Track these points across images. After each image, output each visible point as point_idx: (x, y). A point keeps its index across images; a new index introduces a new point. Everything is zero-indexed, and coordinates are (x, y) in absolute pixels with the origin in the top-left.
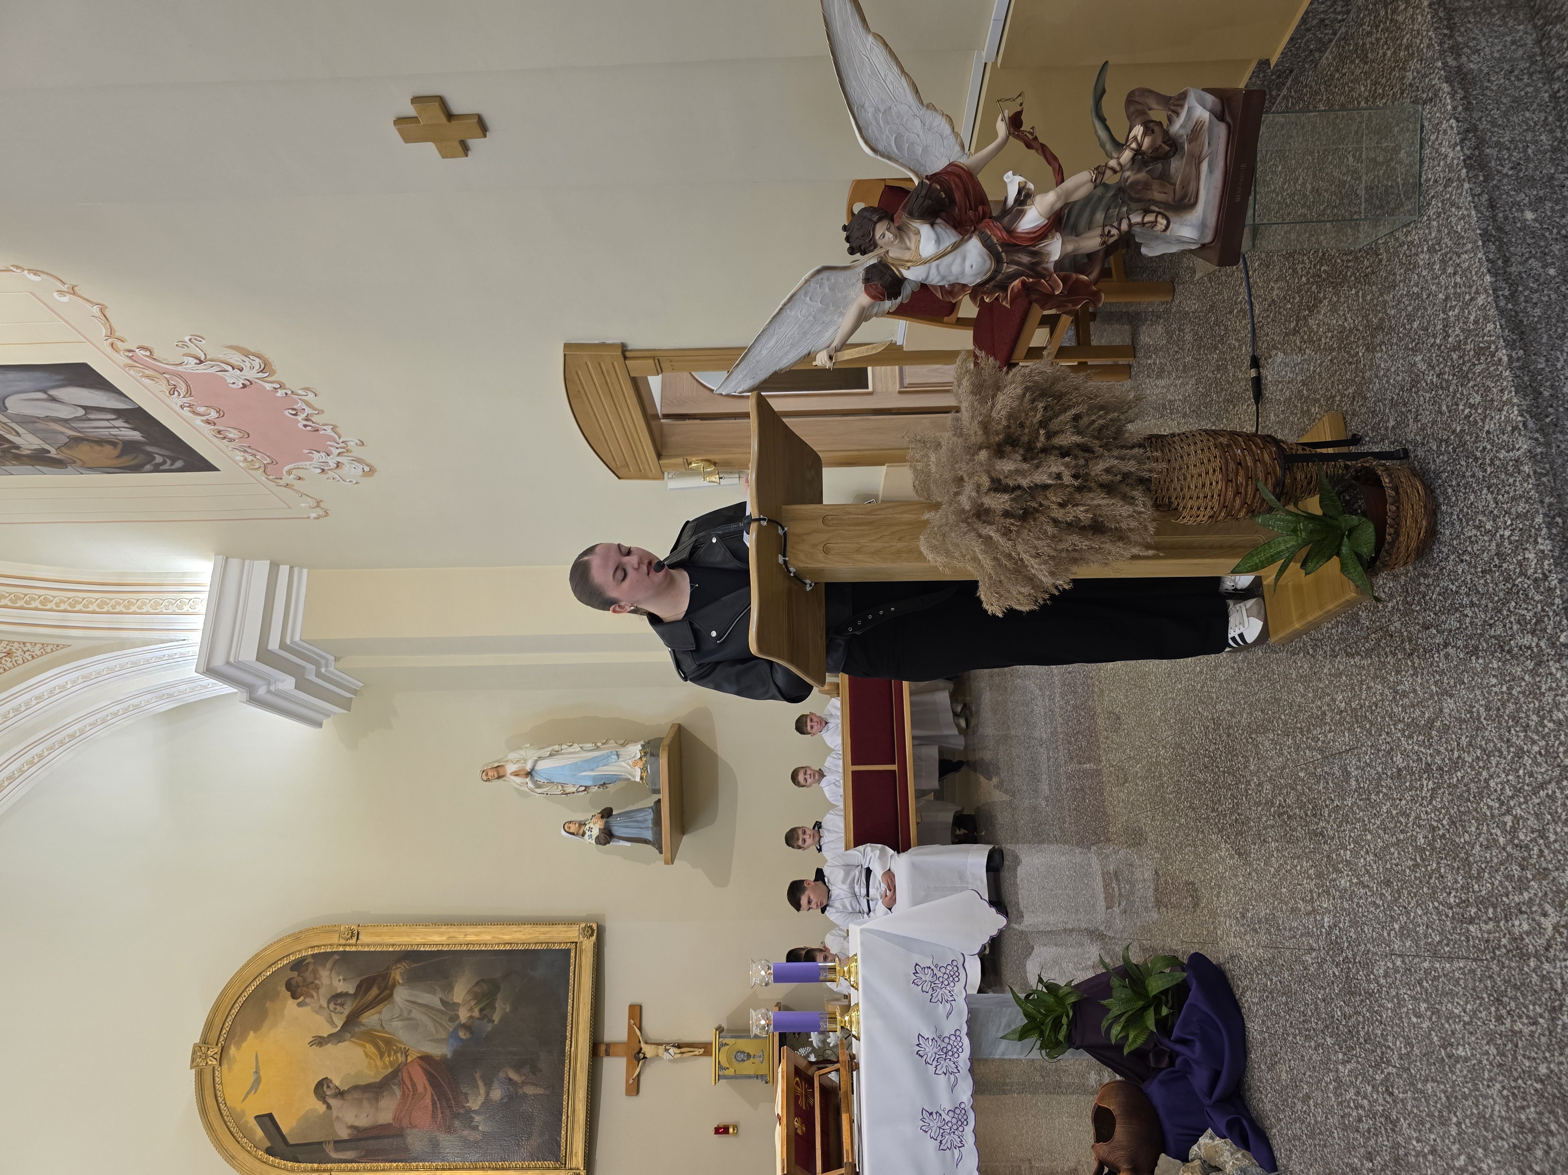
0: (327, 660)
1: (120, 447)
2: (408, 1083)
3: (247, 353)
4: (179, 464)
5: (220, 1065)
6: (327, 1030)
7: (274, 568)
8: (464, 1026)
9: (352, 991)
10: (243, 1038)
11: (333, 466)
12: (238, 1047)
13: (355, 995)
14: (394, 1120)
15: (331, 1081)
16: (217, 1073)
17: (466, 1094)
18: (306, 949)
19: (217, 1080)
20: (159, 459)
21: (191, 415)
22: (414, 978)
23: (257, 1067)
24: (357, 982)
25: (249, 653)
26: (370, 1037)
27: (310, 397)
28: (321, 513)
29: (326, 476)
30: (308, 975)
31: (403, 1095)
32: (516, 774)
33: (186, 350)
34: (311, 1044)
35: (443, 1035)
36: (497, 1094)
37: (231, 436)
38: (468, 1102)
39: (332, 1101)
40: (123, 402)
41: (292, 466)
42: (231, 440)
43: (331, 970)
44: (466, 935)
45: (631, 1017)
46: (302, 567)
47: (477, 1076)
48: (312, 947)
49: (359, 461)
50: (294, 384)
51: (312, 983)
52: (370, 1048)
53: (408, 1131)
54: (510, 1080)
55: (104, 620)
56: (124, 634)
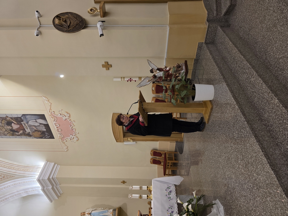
0: (58, 184)
1: (41, 132)
3: (68, 113)
4: (49, 137)
7: (55, 164)
11: (73, 138)
20: (46, 135)
21: (55, 126)
25: (46, 178)
27: (74, 123)
28: (67, 150)
29: (71, 141)
32: (88, 214)
33: (59, 112)
37: (59, 131)
40: (46, 122)
41: (66, 138)
42: (59, 132)
46: (59, 165)
49: (77, 137)
50: (72, 120)
55: (22, 172)
56: (25, 175)
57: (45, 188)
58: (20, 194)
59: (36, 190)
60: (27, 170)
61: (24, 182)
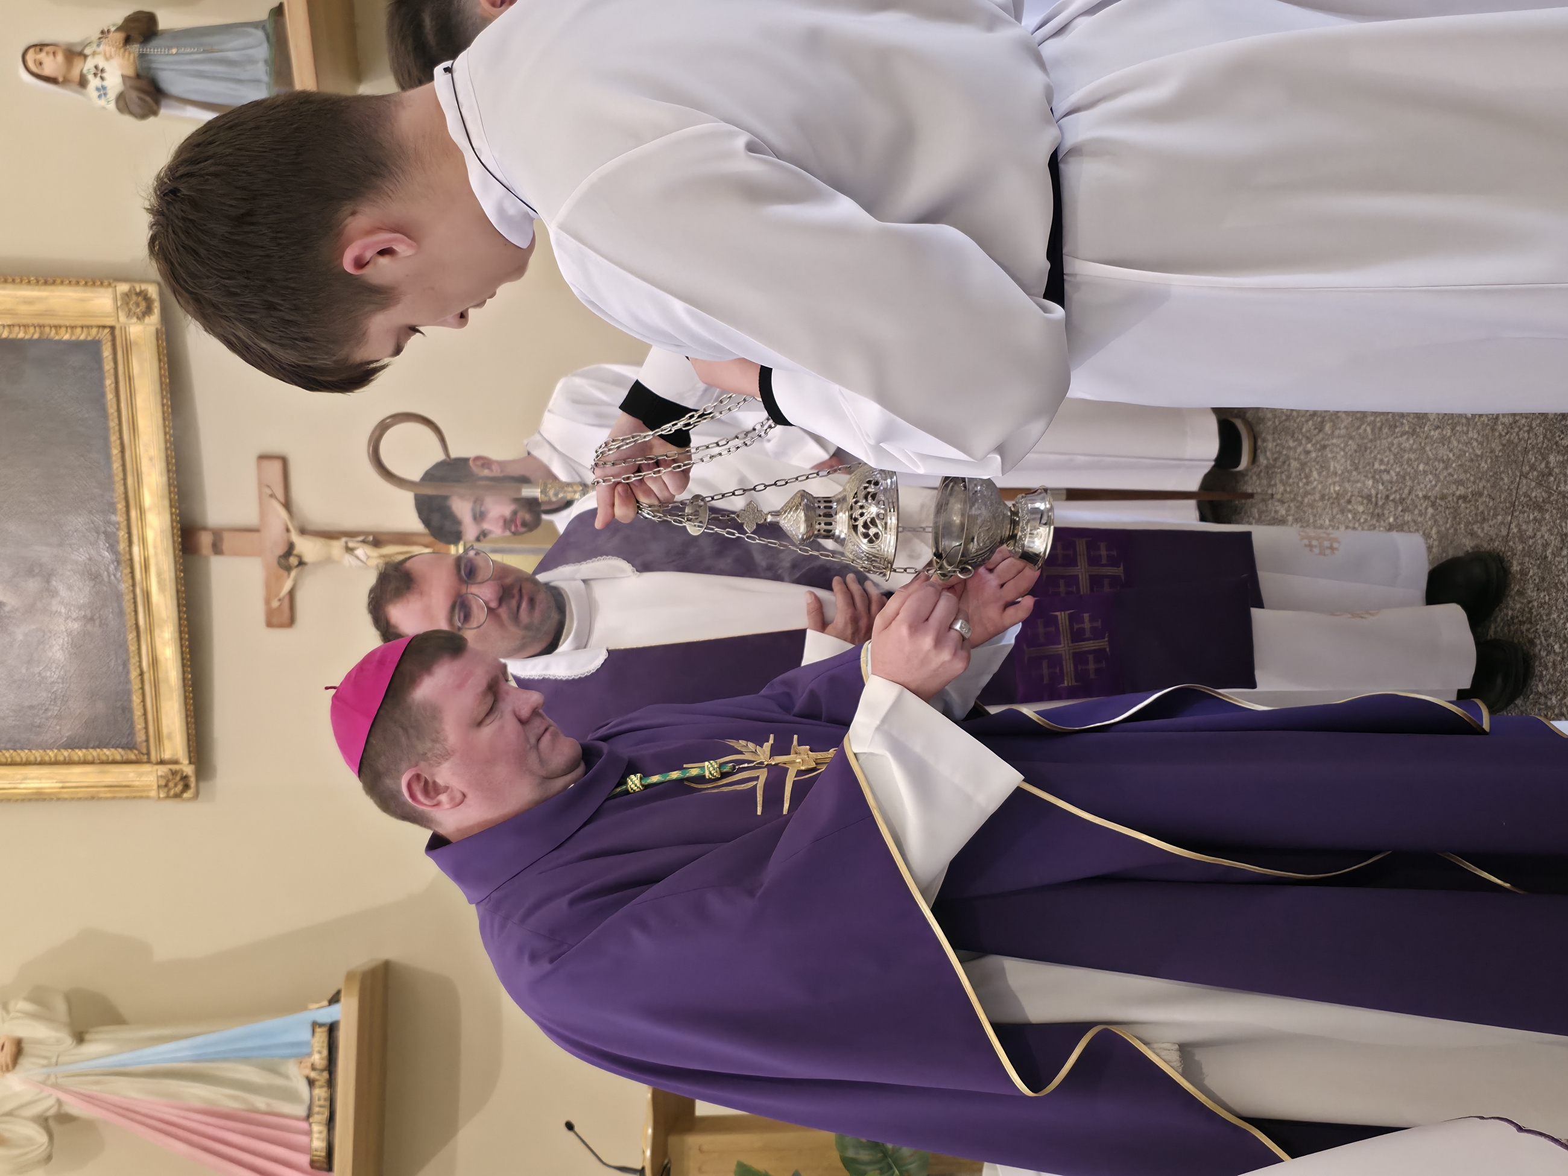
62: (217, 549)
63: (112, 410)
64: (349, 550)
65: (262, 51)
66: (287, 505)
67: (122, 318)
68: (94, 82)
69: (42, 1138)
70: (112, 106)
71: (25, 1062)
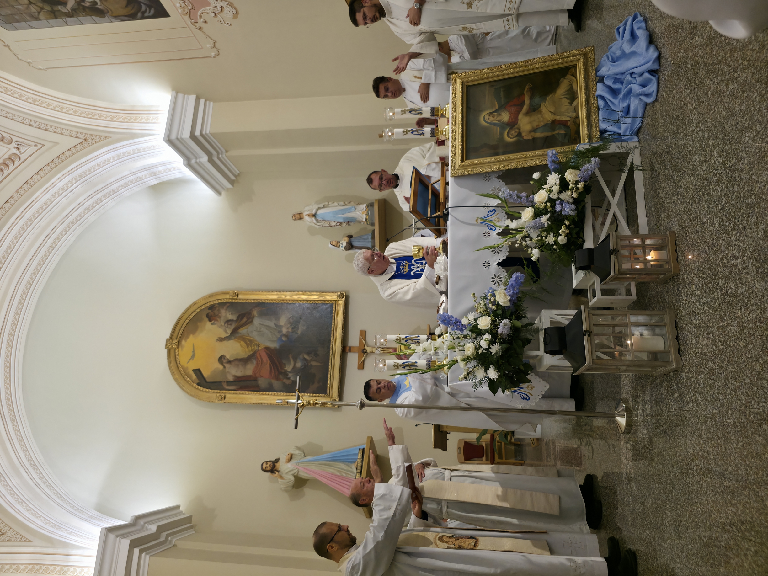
0: (222, 152)
2: (259, 358)
4: (152, 12)
5: (178, 347)
6: (224, 335)
7: (198, 99)
8: (285, 335)
9: (235, 319)
10: (188, 337)
11: (219, 9)
12: (186, 341)
13: (236, 321)
14: (253, 373)
15: (225, 356)
16: (176, 351)
17: (285, 364)
18: (215, 300)
19: (177, 354)
20: (144, 7)
22: (262, 314)
23: (194, 349)
24: (237, 315)
25: (186, 134)
26: (243, 338)
28: (217, 53)
29: (217, 19)
30: (216, 312)
31: (257, 364)
32: (309, 215)
34: (217, 340)
35: (275, 339)
36: (299, 365)
38: (286, 367)
39: (226, 365)
41: (201, 11)
43: (226, 310)
44: (286, 297)
45: (361, 335)
46: (210, 101)
47: (290, 357)
48: (218, 300)
51: (218, 315)
52: (243, 343)
53: (259, 379)
54: (305, 359)
55: (125, 125)
56: (134, 131)
57: (193, 161)
58: (141, 179)
59: (174, 168)
60: (135, 120)
61: (139, 150)
62: (350, 351)
63: (333, 317)
64: (377, 349)
65: (370, 237)
66: (365, 340)
67: (338, 299)
68: (341, 245)
69: (293, 478)
70: (343, 249)
71: (292, 460)
